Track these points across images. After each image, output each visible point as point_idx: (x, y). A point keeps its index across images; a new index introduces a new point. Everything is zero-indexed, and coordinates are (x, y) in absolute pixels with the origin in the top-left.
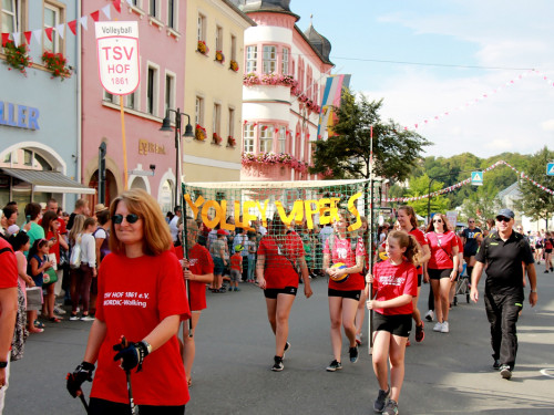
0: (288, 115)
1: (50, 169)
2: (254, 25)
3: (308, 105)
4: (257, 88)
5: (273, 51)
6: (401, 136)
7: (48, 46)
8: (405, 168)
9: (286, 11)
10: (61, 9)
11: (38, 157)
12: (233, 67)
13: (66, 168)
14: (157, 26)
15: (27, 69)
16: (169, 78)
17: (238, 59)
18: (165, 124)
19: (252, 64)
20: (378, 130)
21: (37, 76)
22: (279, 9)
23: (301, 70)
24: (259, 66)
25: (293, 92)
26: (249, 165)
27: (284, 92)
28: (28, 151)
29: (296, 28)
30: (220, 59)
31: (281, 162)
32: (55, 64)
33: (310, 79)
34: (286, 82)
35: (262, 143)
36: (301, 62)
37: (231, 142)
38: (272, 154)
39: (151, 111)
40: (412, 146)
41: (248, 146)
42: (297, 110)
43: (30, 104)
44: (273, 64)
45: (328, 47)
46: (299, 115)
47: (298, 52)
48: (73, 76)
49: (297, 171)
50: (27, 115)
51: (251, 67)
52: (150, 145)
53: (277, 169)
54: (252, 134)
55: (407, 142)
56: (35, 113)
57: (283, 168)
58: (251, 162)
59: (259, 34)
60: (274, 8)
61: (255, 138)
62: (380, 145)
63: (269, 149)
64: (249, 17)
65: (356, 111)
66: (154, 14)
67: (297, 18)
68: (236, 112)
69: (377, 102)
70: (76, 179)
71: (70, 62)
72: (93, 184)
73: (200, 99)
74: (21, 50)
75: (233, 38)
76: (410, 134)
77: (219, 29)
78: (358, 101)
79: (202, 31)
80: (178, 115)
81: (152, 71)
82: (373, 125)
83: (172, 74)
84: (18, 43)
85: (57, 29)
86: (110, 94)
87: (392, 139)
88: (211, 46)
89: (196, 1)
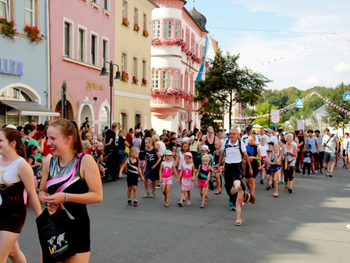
0: (180, 64)
1: (30, 100)
2: (158, 7)
3: (192, 58)
4: (160, 47)
5: (170, 23)
6: (252, 77)
7: (28, 23)
8: (255, 97)
11: (23, 93)
12: (145, 34)
13: (40, 99)
14: (96, 8)
15: (15, 37)
16: (105, 42)
17: (148, 29)
18: (103, 71)
19: (157, 32)
20: (238, 73)
21: (21, 41)
23: (187, 36)
24: (161, 34)
25: (183, 50)
26: (156, 96)
27: (177, 50)
28: (16, 89)
29: (184, 9)
30: (136, 29)
31: (176, 94)
32: (32, 34)
33: (193, 41)
34: (178, 43)
35: (164, 82)
36: (187, 30)
37: (144, 82)
38: (170, 89)
39: (94, 63)
40: (259, 83)
41: (155, 84)
42: (185, 61)
43: (17, 59)
44: (170, 32)
45: (205, 20)
46: (187, 64)
47: (186, 24)
48: (44, 41)
49: (186, 99)
50: (16, 66)
51: (156, 34)
52: (94, 84)
53: (173, 99)
54: (157, 77)
55: (256, 80)
56: (20, 65)
57: (177, 98)
58: (157, 95)
59: (161, 13)
61: (159, 79)
62: (238, 83)
63: (168, 86)
64: (155, 2)
65: (223, 61)
66: (94, 1)
67: (185, 3)
68: (147, 63)
69: (236, 55)
70: (47, 106)
71: (42, 32)
72: (58, 109)
73: (124, 55)
74: (11, 25)
75: (145, 15)
76: (257, 76)
77: (136, 10)
78: (224, 55)
79: (125, 11)
80: (111, 65)
81: (94, 37)
82: (234, 70)
83: (106, 39)
84: (9, 20)
85: (33, 11)
86: (68, 53)
87: (246, 79)
88: (131, 21)
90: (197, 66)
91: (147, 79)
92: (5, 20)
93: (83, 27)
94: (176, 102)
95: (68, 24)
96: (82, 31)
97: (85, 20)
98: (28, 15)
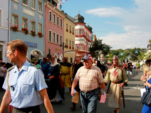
0: (84, 42)
1: (40, 54)
2: (77, 25)
3: (88, 40)
4: (78, 37)
5: (81, 30)
6: (106, 46)
7: (39, 32)
8: (107, 52)
9: (83, 22)
10: (41, 25)
12: (73, 34)
13: (42, 54)
14: (59, 27)
15: (35, 36)
17: (74, 32)
18: (61, 45)
20: (102, 45)
21: (37, 37)
22: (82, 22)
23: (86, 34)
24: (78, 33)
25: (85, 38)
27: (83, 38)
28: (36, 51)
29: (85, 26)
30: (71, 32)
32: (40, 35)
33: (88, 35)
34: (83, 36)
35: (79, 48)
36: (86, 32)
37: (73, 48)
38: (81, 50)
39: (58, 43)
42: (86, 41)
43: (36, 42)
44: (81, 33)
45: (92, 29)
47: (85, 30)
48: (43, 37)
50: (35, 44)
51: (77, 33)
52: (58, 49)
53: (82, 53)
56: (37, 44)
59: (78, 27)
60: (81, 22)
62: (102, 48)
65: (97, 41)
66: (58, 24)
67: (85, 24)
68: (74, 42)
71: (43, 34)
72: (48, 57)
73: (67, 40)
74: (34, 33)
75: (73, 28)
76: (108, 46)
77: (70, 26)
78: (98, 39)
79: (67, 27)
80: (63, 44)
81: (58, 35)
82: (101, 44)
83: (61, 35)
84: (34, 31)
85: (40, 28)
86: (50, 40)
87: (105, 47)
88: (69, 30)
89: (66, 21)
90: (90, 43)
91: (74, 47)
92: (33, 31)
93: (55, 32)
95: (50, 32)
96: (54, 33)
97: (55, 30)
98: (39, 30)
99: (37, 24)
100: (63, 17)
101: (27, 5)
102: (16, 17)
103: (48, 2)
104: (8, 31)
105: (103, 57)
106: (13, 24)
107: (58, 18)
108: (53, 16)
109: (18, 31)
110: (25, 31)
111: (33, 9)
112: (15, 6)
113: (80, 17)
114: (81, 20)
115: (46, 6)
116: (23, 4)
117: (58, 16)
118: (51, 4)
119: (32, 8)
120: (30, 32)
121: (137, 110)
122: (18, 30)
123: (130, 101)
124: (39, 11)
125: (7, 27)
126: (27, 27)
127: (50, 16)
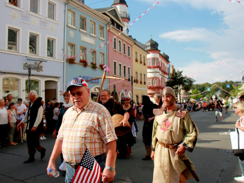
0: (159, 75)
3: (164, 73)
4: (151, 69)
5: (154, 59)
6: (188, 80)
7: (101, 63)
8: (189, 88)
9: (157, 50)
10: (103, 54)
12: (145, 64)
14: (125, 56)
15: (96, 69)
16: (129, 68)
17: (146, 62)
18: (129, 80)
19: (149, 63)
21: (98, 70)
23: (162, 64)
24: (151, 64)
25: (160, 69)
27: (158, 70)
28: (97, 88)
29: (160, 54)
30: (141, 62)
31: (158, 87)
33: (164, 66)
34: (158, 67)
35: (153, 83)
36: (161, 62)
37: (145, 83)
38: (155, 85)
39: (125, 76)
40: (191, 82)
41: (149, 84)
44: (154, 63)
45: (168, 57)
46: (162, 75)
47: (160, 59)
49: (162, 89)
52: (125, 85)
53: (157, 89)
58: (150, 88)
59: (150, 56)
60: (154, 49)
61: (151, 82)
62: (183, 82)
64: (148, 52)
65: (176, 74)
66: (125, 53)
67: (160, 51)
68: (146, 76)
69: (181, 71)
72: (112, 95)
73: (137, 73)
74: (95, 65)
75: (144, 57)
76: (190, 79)
77: (141, 55)
78: (176, 71)
79: (136, 56)
80: (132, 77)
81: (125, 67)
82: (181, 77)
84: (94, 63)
85: (103, 59)
86: (115, 73)
88: (139, 60)
89: (135, 49)
90: (167, 76)
93: (120, 63)
94: (158, 90)
95: (115, 63)
96: (120, 65)
97: (120, 61)
98: (101, 61)
99: (98, 53)
100: (131, 43)
101: (86, 30)
102: (72, 46)
103: (111, 26)
104: (63, 64)
105: (185, 94)
106: (70, 56)
107: (124, 45)
108: (119, 43)
109: (76, 63)
110: (84, 63)
111: (93, 35)
112: (72, 33)
113: (153, 43)
114: (154, 47)
115: (109, 31)
116: (81, 30)
117: (124, 43)
118: (115, 28)
119: (91, 34)
120: (89, 64)
121: (228, 161)
122: (75, 61)
123: (219, 151)
124: (100, 38)
125: (63, 59)
126: (86, 58)
127: (115, 43)
